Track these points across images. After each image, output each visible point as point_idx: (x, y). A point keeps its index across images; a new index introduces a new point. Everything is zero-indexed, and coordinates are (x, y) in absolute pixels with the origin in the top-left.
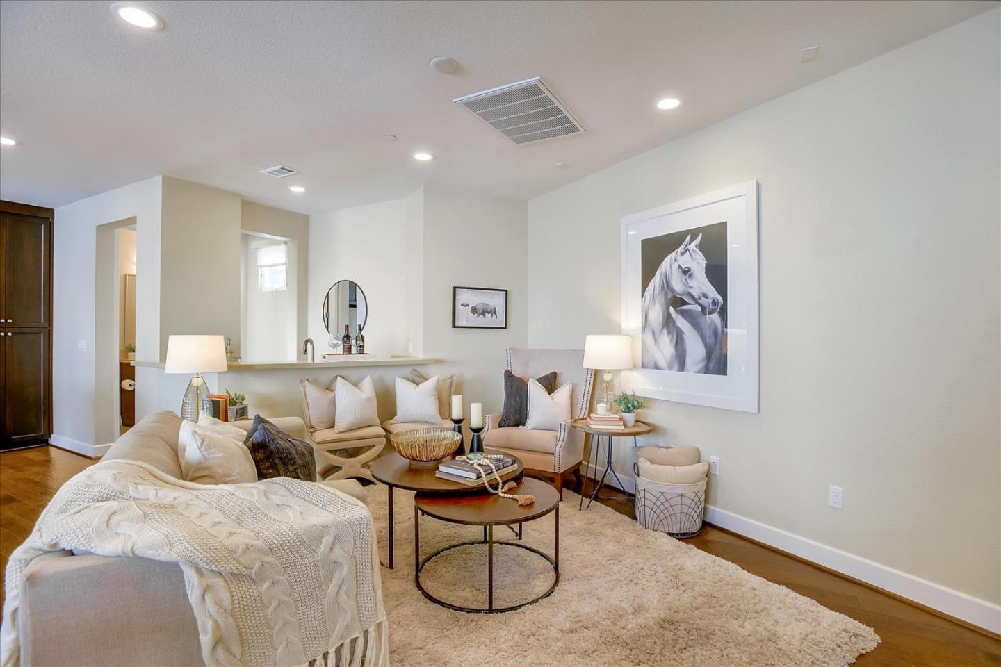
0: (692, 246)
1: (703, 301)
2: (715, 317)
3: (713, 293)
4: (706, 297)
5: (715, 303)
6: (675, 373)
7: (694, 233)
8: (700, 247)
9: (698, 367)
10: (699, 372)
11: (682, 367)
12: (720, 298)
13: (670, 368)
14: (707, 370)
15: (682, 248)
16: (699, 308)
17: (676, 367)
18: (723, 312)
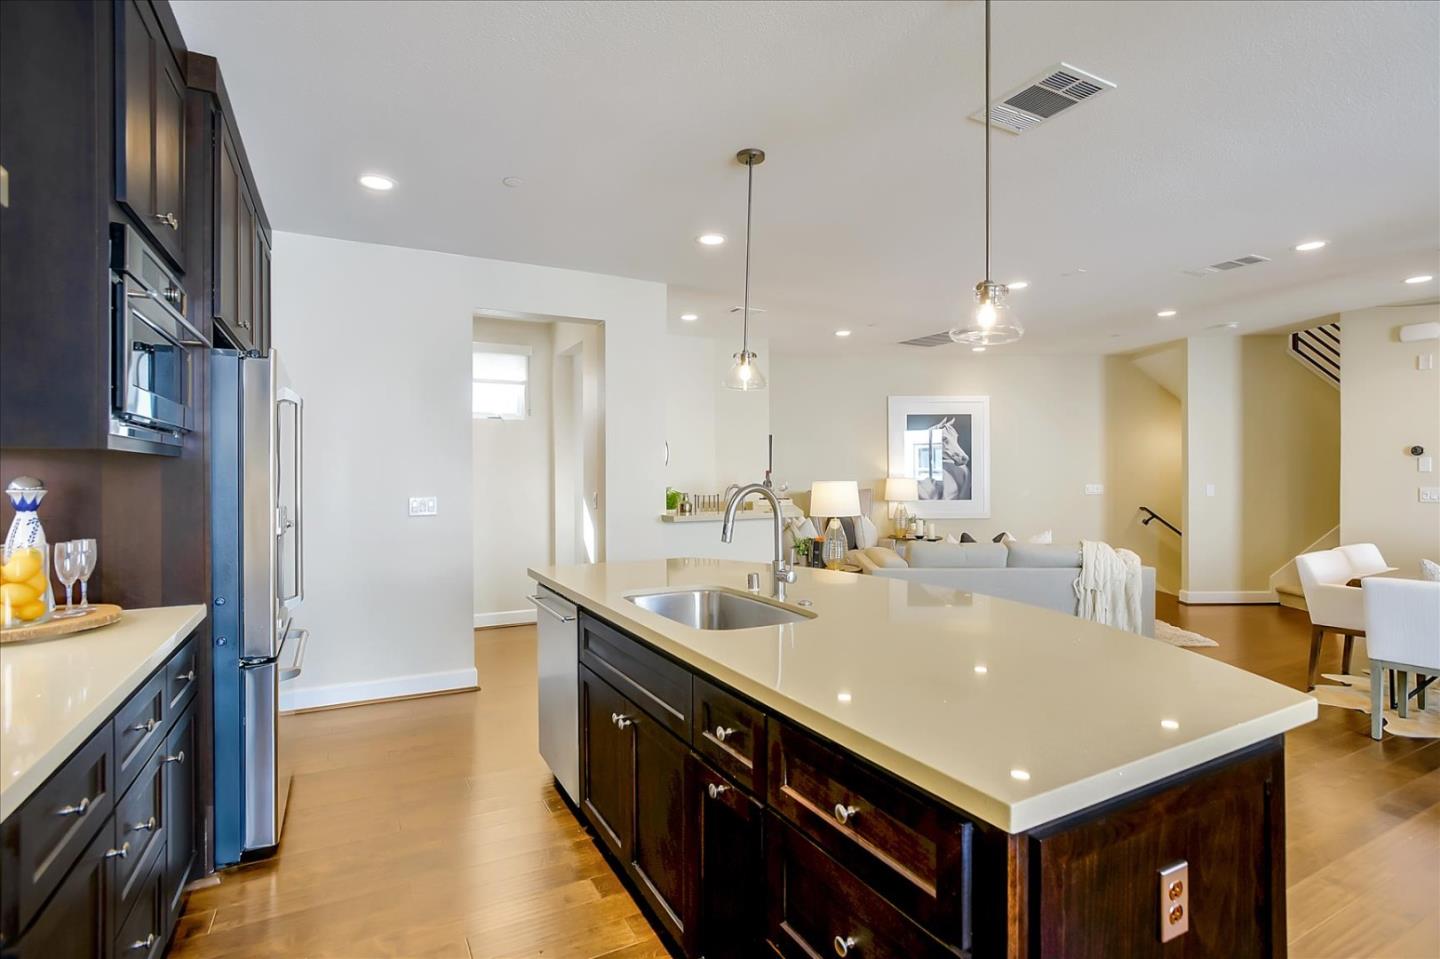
0: (948, 425)
1: (956, 458)
2: (964, 467)
3: (962, 453)
4: (958, 455)
5: (963, 459)
6: (935, 501)
7: (950, 417)
8: (953, 425)
9: (952, 497)
10: (953, 499)
11: (941, 496)
12: (967, 457)
13: (932, 498)
14: (958, 498)
15: (940, 425)
16: (953, 462)
17: (936, 497)
18: (969, 465)
